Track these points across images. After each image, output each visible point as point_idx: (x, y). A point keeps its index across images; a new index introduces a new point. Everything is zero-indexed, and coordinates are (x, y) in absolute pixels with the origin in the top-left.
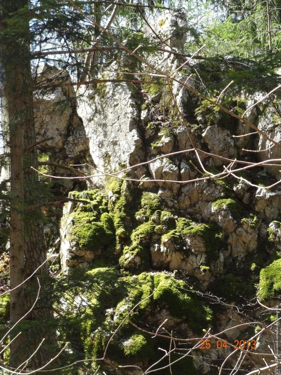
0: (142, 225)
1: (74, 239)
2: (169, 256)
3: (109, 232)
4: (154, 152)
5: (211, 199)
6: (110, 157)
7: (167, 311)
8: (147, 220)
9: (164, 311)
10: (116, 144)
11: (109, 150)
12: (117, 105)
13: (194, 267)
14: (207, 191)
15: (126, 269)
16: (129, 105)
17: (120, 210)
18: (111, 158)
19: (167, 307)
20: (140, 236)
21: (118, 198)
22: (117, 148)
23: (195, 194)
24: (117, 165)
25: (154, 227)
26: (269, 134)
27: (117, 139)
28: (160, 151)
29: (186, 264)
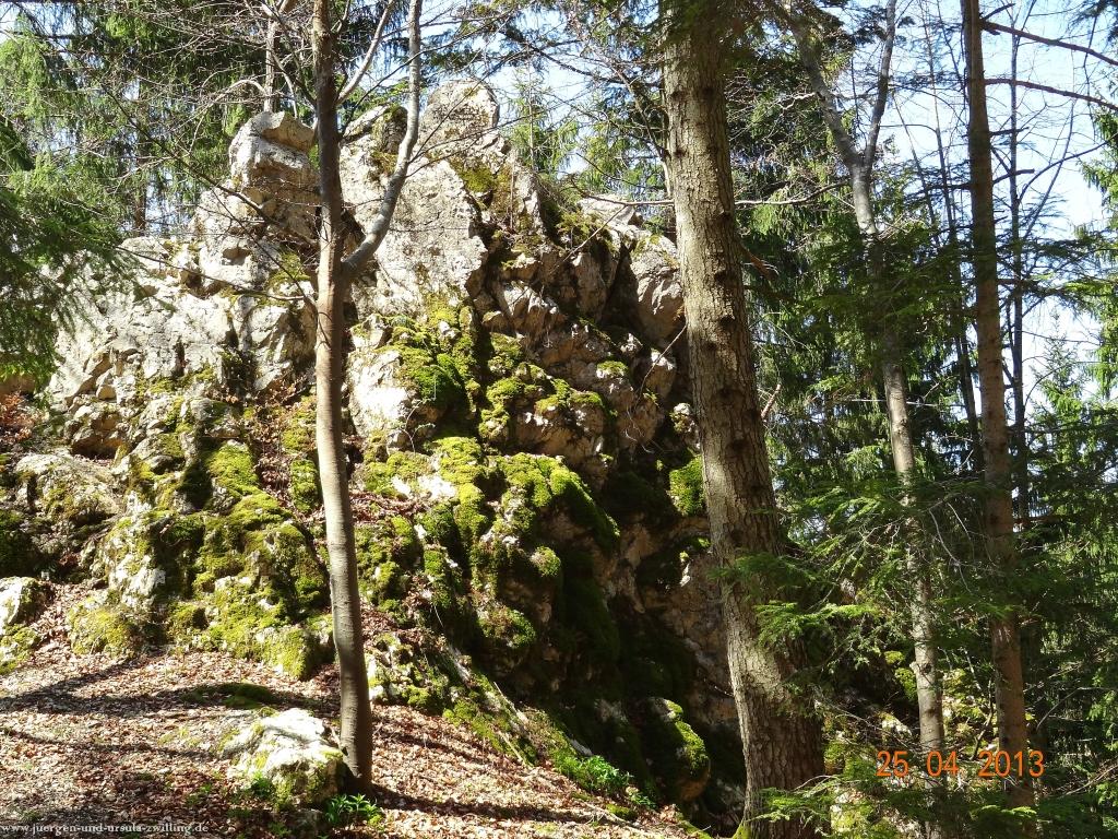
0: (500, 382)
1: (413, 387)
2: (549, 434)
3: (457, 384)
4: (506, 276)
5: (594, 358)
6: (427, 271)
7: (566, 514)
8: (508, 374)
9: (562, 514)
10: (438, 254)
11: (426, 260)
12: (434, 195)
13: (587, 454)
14: (590, 346)
15: (493, 444)
16: (461, 198)
17: (466, 354)
18: (430, 273)
19: (566, 508)
20: (502, 397)
21: (459, 335)
22: (438, 259)
23: (569, 347)
24: (443, 285)
25: (523, 387)
26: (660, 280)
27: (440, 247)
28: (515, 275)
29: (575, 448)
